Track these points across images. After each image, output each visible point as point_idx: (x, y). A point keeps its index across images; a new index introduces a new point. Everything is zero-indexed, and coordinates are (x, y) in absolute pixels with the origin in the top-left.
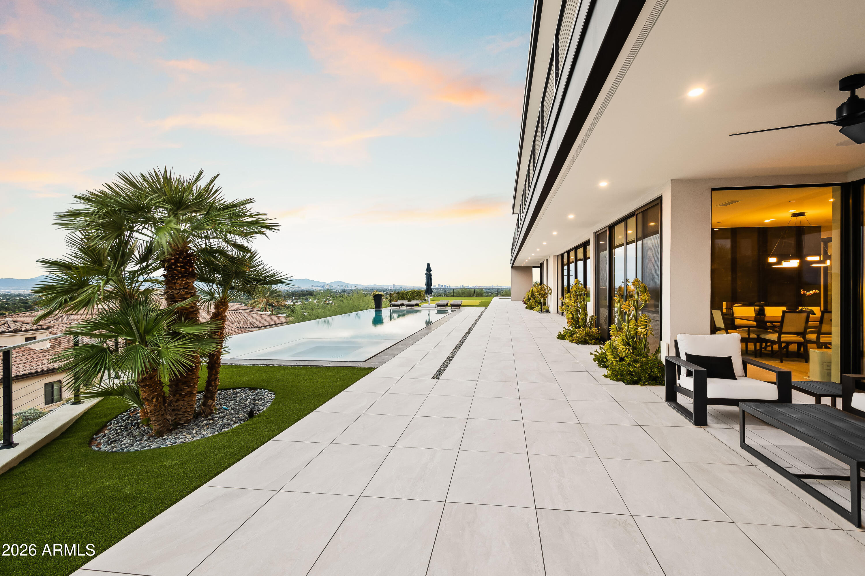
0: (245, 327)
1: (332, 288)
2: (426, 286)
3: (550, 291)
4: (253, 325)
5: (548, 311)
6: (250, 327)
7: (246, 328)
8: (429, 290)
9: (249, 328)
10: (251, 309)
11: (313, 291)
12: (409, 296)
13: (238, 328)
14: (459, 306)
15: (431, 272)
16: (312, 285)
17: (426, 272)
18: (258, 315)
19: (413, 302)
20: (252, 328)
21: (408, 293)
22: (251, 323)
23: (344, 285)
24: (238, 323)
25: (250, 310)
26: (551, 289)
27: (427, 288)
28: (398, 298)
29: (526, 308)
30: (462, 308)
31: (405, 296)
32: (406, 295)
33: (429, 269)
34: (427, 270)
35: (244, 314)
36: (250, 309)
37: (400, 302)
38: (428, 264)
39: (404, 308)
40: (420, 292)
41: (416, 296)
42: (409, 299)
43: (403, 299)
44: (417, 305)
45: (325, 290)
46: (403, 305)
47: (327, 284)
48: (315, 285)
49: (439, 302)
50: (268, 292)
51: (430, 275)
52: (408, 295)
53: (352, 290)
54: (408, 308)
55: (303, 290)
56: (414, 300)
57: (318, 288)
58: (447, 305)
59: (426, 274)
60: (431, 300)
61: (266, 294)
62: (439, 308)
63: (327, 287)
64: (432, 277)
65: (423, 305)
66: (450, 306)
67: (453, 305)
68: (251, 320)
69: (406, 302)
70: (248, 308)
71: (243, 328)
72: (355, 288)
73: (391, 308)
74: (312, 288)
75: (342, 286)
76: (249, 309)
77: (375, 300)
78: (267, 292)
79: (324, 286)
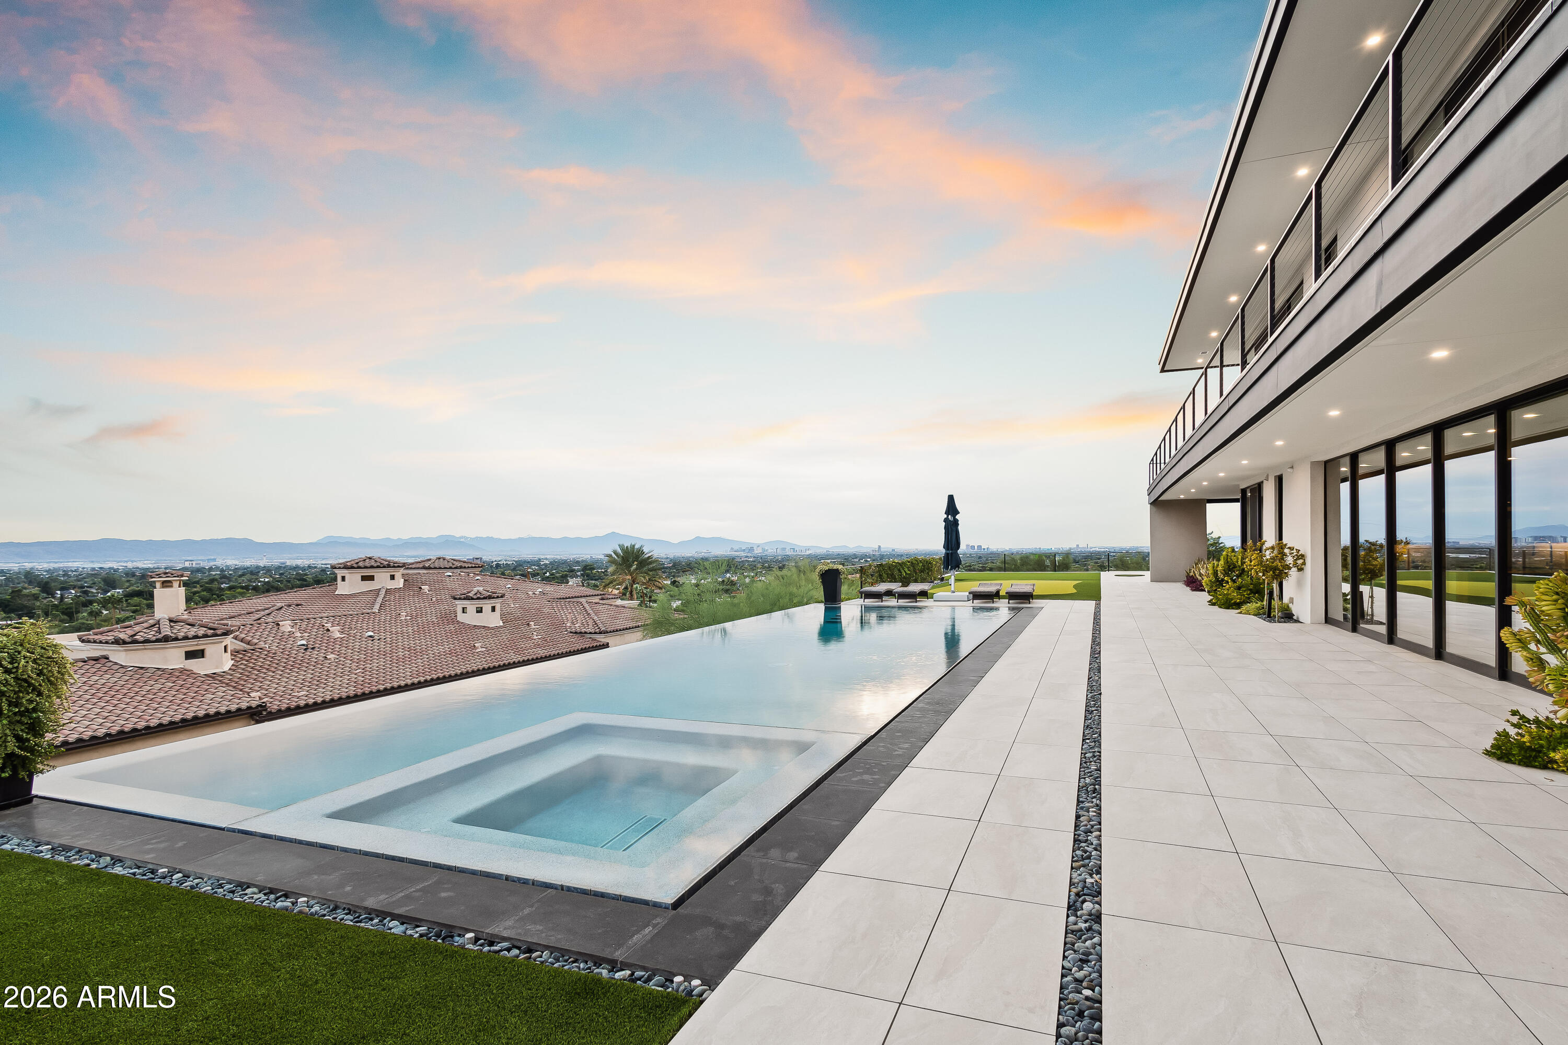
0: (583, 630)
1: (766, 553)
2: (944, 551)
3: (1300, 562)
4: (599, 628)
5: (1288, 616)
6: (593, 631)
7: (586, 633)
8: (952, 559)
9: (590, 633)
10: (603, 595)
11: (733, 559)
12: (906, 572)
13: (571, 632)
14: (1026, 597)
15: (957, 517)
16: (732, 549)
17: (946, 516)
18: (612, 607)
19: (914, 587)
20: (595, 633)
21: (902, 564)
22: (596, 624)
23: (788, 548)
24: (573, 623)
25: (600, 597)
26: (1303, 556)
27: (947, 555)
28: (880, 576)
29: (1212, 603)
30: (1036, 603)
31: (896, 572)
32: (899, 570)
33: (952, 509)
34: (947, 513)
35: (586, 605)
36: (601, 595)
37: (882, 587)
38: (951, 498)
39: (893, 602)
40: (930, 563)
41: (922, 571)
42: (904, 578)
43: (893, 579)
44: (924, 594)
45: (754, 557)
46: (889, 593)
47: (758, 546)
48: (736, 548)
49: (977, 587)
50: (636, 563)
51: (956, 523)
52: (903, 569)
53: (803, 556)
54: (902, 602)
55: (717, 557)
56: (916, 581)
57: (743, 554)
58: (996, 595)
59: (946, 520)
60: (957, 580)
61: (631, 566)
62: (978, 603)
63: (758, 551)
64: (959, 528)
65: (940, 593)
66: (1004, 597)
67: (1012, 596)
68: (595, 618)
69: (896, 587)
70: (599, 592)
71: (581, 633)
72: (808, 553)
73: (860, 601)
74: (731, 553)
75: (784, 549)
76: (598, 595)
77: (824, 583)
78: (633, 563)
79: (751, 549)
